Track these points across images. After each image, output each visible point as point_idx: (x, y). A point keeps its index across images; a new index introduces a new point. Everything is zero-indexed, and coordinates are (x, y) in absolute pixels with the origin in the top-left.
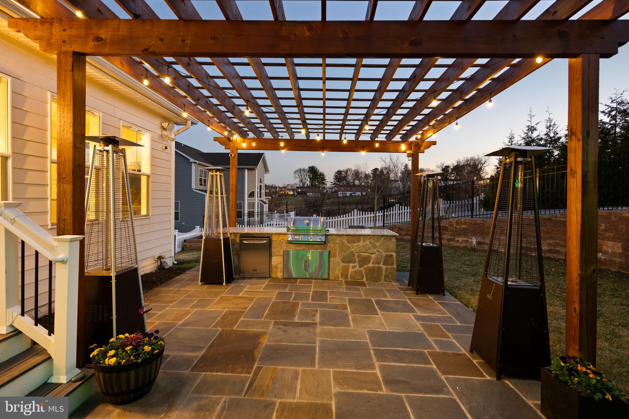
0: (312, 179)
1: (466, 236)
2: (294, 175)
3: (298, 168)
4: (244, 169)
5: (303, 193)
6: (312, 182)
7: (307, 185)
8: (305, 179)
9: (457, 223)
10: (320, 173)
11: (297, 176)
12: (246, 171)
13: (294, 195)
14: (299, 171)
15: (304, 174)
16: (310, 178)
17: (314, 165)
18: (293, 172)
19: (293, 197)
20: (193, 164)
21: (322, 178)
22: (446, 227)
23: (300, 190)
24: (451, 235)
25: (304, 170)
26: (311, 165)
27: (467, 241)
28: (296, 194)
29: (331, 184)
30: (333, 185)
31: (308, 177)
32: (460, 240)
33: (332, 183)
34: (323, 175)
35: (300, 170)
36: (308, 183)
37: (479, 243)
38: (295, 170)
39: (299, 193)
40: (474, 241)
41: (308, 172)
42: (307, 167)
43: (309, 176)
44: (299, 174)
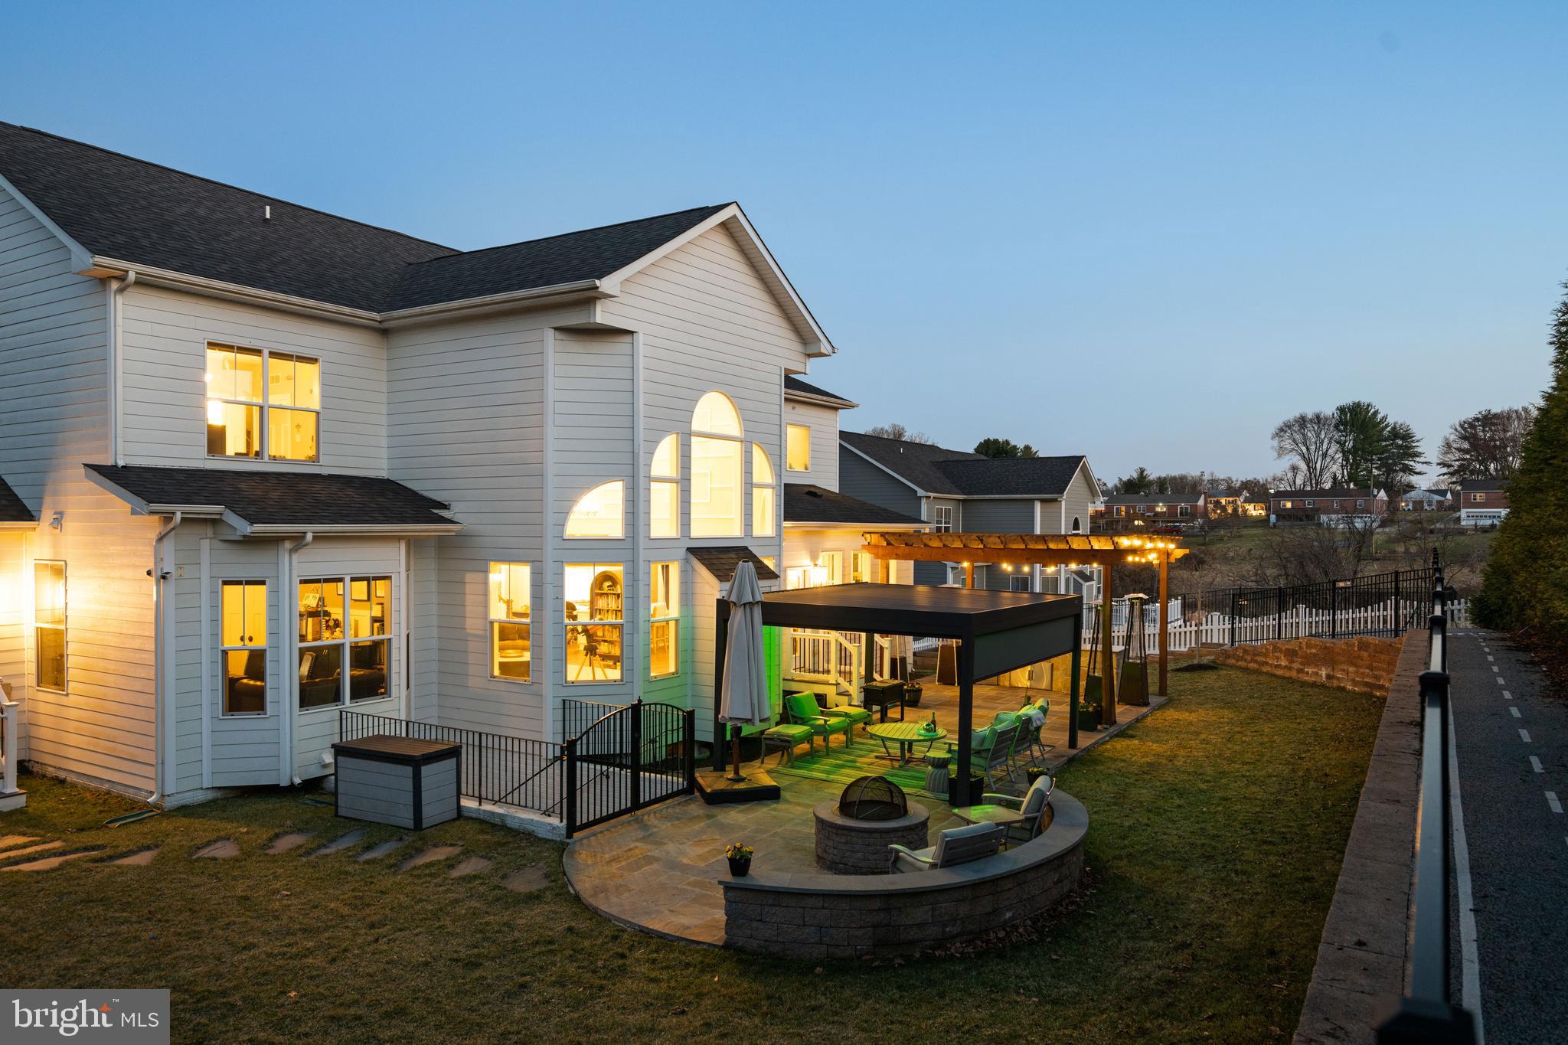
0: (1355, 456)
1: (1316, 666)
2: (1275, 443)
3: (1291, 414)
4: (1033, 500)
5: (1303, 516)
6: (1356, 466)
7: (1335, 478)
8: (1325, 455)
9: (1308, 646)
10: (1394, 428)
11: (1288, 444)
12: (1038, 506)
13: (1262, 522)
14: (1296, 428)
15: (1318, 435)
16: (1343, 452)
17: (1364, 400)
18: (1273, 430)
19: (1260, 531)
20: (924, 501)
21: (1399, 447)
22: (1296, 651)
23: (1289, 505)
24: (1301, 664)
25: (1318, 419)
26: (1348, 400)
27: (1317, 673)
28: (1273, 518)
29: (1445, 470)
30: (1452, 474)
31: (1334, 448)
32: (1310, 671)
33: (1449, 466)
34: (1407, 436)
35: (1302, 421)
36: (1335, 468)
37: (1328, 677)
38: (1279, 423)
39: (1283, 515)
40: (1324, 673)
41: (1336, 427)
42: (1329, 410)
43: (1338, 442)
44: (1298, 437)
